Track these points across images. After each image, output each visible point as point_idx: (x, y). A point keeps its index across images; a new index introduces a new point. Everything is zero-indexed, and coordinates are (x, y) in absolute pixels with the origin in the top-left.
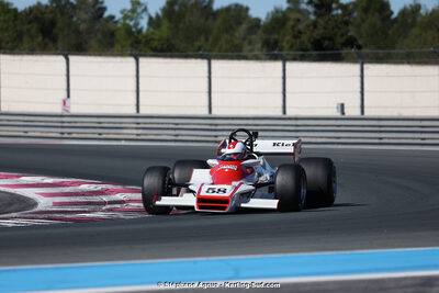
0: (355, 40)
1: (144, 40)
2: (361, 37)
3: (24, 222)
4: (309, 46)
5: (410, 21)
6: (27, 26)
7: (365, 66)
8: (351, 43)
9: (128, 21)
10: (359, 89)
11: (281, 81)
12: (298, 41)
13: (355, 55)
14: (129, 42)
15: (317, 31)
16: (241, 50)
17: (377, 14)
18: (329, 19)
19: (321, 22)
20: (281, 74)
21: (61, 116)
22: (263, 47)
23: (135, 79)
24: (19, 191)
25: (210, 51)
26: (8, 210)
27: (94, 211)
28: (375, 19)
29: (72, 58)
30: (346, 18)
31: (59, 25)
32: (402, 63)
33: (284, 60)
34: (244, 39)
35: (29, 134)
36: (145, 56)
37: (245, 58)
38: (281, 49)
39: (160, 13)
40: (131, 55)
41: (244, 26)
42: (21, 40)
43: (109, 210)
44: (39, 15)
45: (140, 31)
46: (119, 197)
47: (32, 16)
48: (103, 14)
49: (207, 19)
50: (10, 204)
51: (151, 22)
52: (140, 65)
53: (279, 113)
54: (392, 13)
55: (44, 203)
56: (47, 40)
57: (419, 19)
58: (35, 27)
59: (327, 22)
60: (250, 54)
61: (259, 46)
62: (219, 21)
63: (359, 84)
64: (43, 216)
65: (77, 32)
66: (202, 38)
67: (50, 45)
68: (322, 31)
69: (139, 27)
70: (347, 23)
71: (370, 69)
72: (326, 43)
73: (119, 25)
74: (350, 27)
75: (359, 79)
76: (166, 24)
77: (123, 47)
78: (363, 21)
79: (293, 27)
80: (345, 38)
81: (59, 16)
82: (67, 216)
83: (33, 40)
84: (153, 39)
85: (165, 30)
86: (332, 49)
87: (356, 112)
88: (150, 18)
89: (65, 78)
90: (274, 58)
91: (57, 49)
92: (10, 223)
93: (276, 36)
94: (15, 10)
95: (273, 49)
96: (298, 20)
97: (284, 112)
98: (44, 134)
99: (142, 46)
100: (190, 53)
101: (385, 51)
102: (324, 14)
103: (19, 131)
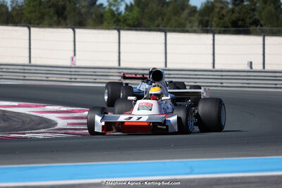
0: (259, 21)
1: (122, 20)
2: (262, 19)
3: (50, 135)
4: (229, 24)
6: (48, 10)
7: (266, 38)
8: (256, 23)
9: (112, 7)
10: (262, 53)
11: (212, 46)
12: (222, 21)
13: (259, 31)
14: (113, 20)
15: (234, 15)
16: (185, 27)
17: (272, 5)
19: (237, 9)
20: (212, 42)
21: (70, 67)
22: (199, 25)
23: (118, 44)
24: (45, 115)
25: (164, 27)
26: (39, 127)
28: (271, 7)
29: (77, 31)
30: (253, 7)
31: (68, 9)
33: (214, 33)
34: (186, 19)
35: (50, 79)
36: (124, 29)
37: (187, 32)
38: (211, 27)
39: (133, 2)
40: (115, 29)
41: (187, 11)
42: (43, 19)
45: (120, 14)
48: (95, 2)
49: (163, 6)
50: (40, 124)
51: (127, 8)
52: (121, 35)
53: (210, 67)
54: (281, 4)
55: (62, 123)
56: (60, 19)
58: (52, 11)
59: (241, 9)
60: (191, 29)
61: (196, 24)
62: (170, 8)
63: (262, 49)
64: (62, 132)
65: (80, 14)
66: (160, 19)
67: (62, 22)
68: (237, 14)
69: (120, 11)
70: (254, 10)
71: (269, 39)
72: (240, 23)
73: (106, 10)
74: (255, 13)
75: (262, 46)
76: (136, 10)
77: (109, 23)
78: (263, 9)
79: (219, 12)
80: (252, 19)
81: (68, 3)
83: (51, 19)
84: (129, 19)
86: (244, 27)
87: (260, 67)
88: (127, 6)
89: (73, 43)
90: (207, 32)
91: (67, 25)
92: (41, 136)
93: (206, 18)
95: (207, 26)
96: (222, 8)
97: (214, 67)
98: (59, 79)
99: (120, 23)
100: (153, 28)
101: (278, 28)
102: (238, 4)
103: (43, 77)
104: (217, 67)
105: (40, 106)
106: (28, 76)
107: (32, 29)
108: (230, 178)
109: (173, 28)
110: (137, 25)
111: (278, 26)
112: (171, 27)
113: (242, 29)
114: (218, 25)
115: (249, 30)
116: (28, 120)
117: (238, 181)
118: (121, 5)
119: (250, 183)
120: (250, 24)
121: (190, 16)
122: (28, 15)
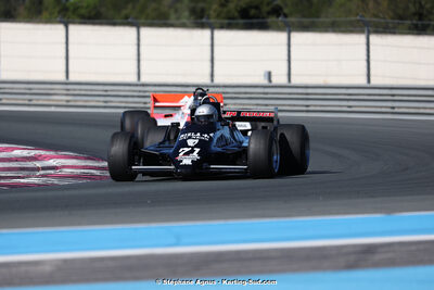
0: (281, 9)
1: (71, 8)
2: (286, 5)
4: (236, 14)
7: (292, 34)
8: (277, 11)
10: (286, 58)
11: (209, 48)
12: (225, 10)
13: (281, 24)
14: (57, 9)
20: (209, 42)
22: (190, 15)
23: (64, 46)
25: (136, 18)
27: (28, 177)
29: (3, 25)
32: (327, 31)
33: (212, 28)
34: (170, 7)
36: (74, 23)
37: (173, 26)
38: (208, 18)
40: (60, 22)
43: (43, 176)
46: (52, 162)
52: (70, 32)
53: (207, 81)
60: (177, 22)
61: (186, 14)
63: (286, 52)
66: (130, 6)
71: (297, 37)
72: (253, 12)
75: (286, 48)
77: (51, 14)
80: (271, 6)
82: (2, 182)
84: (82, 7)
86: (258, 18)
90: (202, 26)
93: (201, 5)
95: (202, 17)
97: (212, 80)
99: (70, 13)
100: (119, 21)
101: (311, 20)
104: (217, 80)
109: (149, 21)
110: (93, 17)
111: (310, 16)
112: (146, 19)
113: (255, 21)
114: (218, 16)
115: (266, 23)
120: (269, 13)
121: (177, 2)
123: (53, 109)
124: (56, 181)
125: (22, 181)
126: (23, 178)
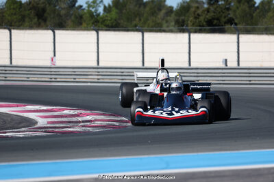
0: (233, 20)
1: (101, 20)
2: (236, 18)
3: (31, 133)
4: (205, 23)
5: (267, 7)
6: (27, 12)
7: (240, 36)
8: (231, 21)
9: (91, 9)
10: (236, 50)
11: (188, 45)
12: (197, 21)
13: (233, 29)
14: (92, 21)
15: (209, 14)
16: (161, 26)
17: (246, 4)
18: (217, 7)
19: (212, 9)
20: (188, 41)
21: (50, 68)
22: (175, 24)
23: (96, 45)
24: (26, 115)
25: (142, 27)
26: (22, 125)
27: (73, 127)
28: (245, 7)
29: (57, 32)
30: (227, 6)
31: (48, 11)
32: (263, 34)
33: (190, 32)
34: (163, 19)
35: (30, 79)
36: (102, 30)
37: (164, 31)
38: (187, 26)
39: (111, 3)
40: (94, 30)
41: (163, 11)
42: (24, 21)
43: (82, 126)
44: (35, 5)
45: (100, 13)
46: (88, 118)
47: (31, 6)
48: (75, 4)
49: (140, 7)
50: (20, 123)
51: (106, 9)
52: (100, 35)
53: (186, 65)
54: (255, 3)
55: (42, 122)
56: (40, 20)
57: (272, 7)
58: (33, 12)
59: (215, 9)
60: (167, 29)
61: (173, 23)
62: (147, 9)
63: (236, 47)
64: (42, 130)
65: (59, 15)
66: (137, 19)
67: (42, 24)
68: (213, 14)
69: (98, 12)
70: (228, 9)
71: (243, 37)
72: (215, 22)
73: (85, 11)
74: (230, 12)
75: (236, 44)
76: (114, 11)
77: (88, 24)
78: (238, 8)
79: (195, 12)
80: (227, 18)
81: (47, 6)
82: (57, 130)
83: (31, 21)
84: (107, 20)
85: (114, 14)
86: (219, 25)
87: (234, 65)
88: (105, 7)
89: (52, 44)
90: (183, 31)
91: (47, 26)
92: (21, 135)
93: (183, 18)
94: (21, 2)
95: (183, 26)
96: (198, 8)
97: (190, 65)
98: (40, 79)
99: (100, 24)
100: (130, 28)
101: (252, 27)
102: (213, 4)
103: (24, 77)
104: (193, 65)
105: (20, 106)
106: (10, 77)
107: (13, 31)
108: (205, 173)
109: (150, 28)
110: (115, 26)
111: (252, 24)
112: (148, 27)
113: (216, 27)
114: (193, 25)
115: (224, 28)
116: (9, 119)
117: (213, 175)
118: (99, 6)
119: (224, 176)
120: (225, 23)
121: (167, 16)
122: (9, 18)
123: (89, 84)
124: (91, 130)
125: (69, 129)
126: (70, 127)
